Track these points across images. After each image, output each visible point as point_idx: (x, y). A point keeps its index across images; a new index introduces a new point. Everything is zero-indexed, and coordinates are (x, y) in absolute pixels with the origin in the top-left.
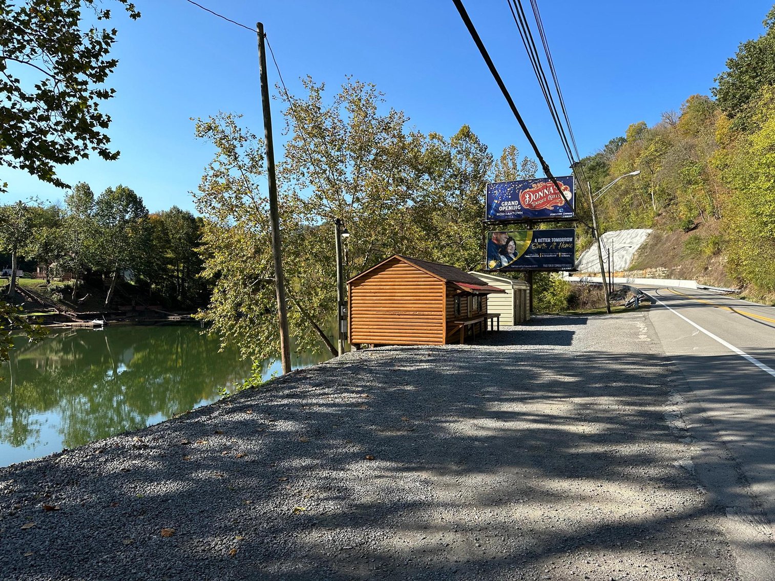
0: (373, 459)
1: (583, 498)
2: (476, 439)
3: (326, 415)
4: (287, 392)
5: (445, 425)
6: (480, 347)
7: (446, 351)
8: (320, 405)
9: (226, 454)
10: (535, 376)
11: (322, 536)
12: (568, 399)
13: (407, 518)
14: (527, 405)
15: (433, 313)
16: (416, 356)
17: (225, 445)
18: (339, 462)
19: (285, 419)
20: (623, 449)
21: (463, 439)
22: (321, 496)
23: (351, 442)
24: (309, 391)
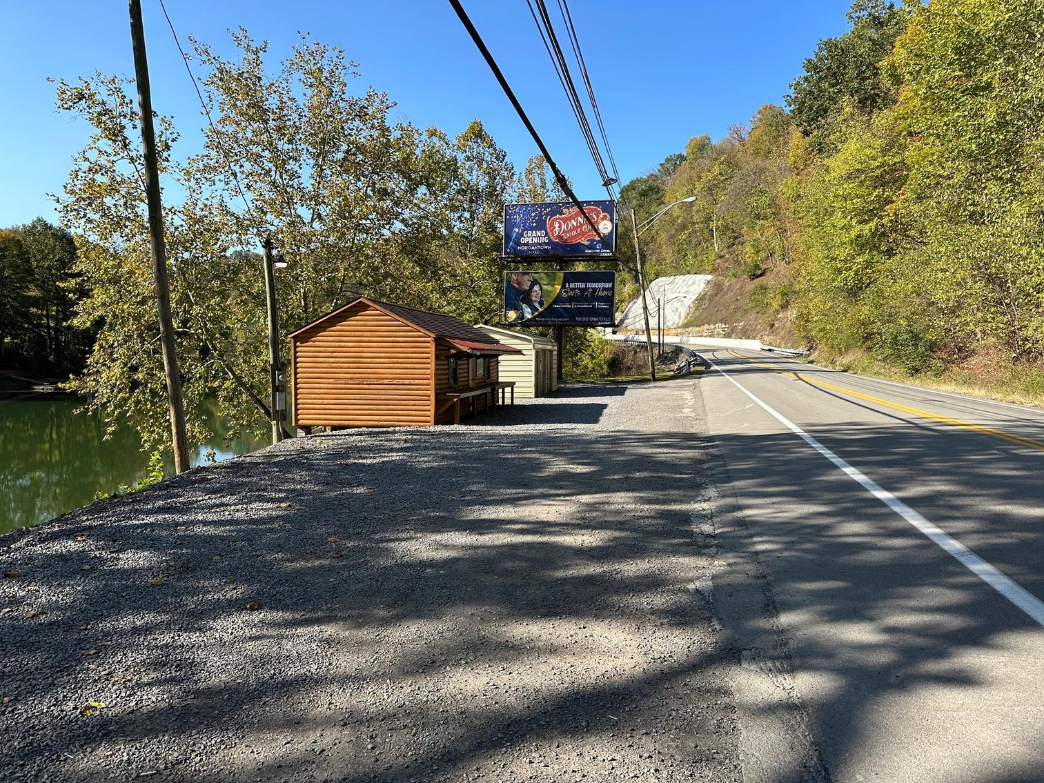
0: (257, 609)
1: (553, 650)
2: (431, 564)
3: (208, 540)
4: (160, 503)
5: (392, 545)
6: (481, 427)
7: (433, 434)
8: (205, 523)
10: (539, 466)
11: (112, 755)
12: (572, 498)
13: (275, 708)
14: (517, 509)
15: (416, 382)
16: (386, 443)
17: (14, 596)
18: (197, 618)
19: (138, 548)
20: (626, 568)
21: (410, 565)
22: (144, 679)
23: (232, 582)
24: (197, 501)
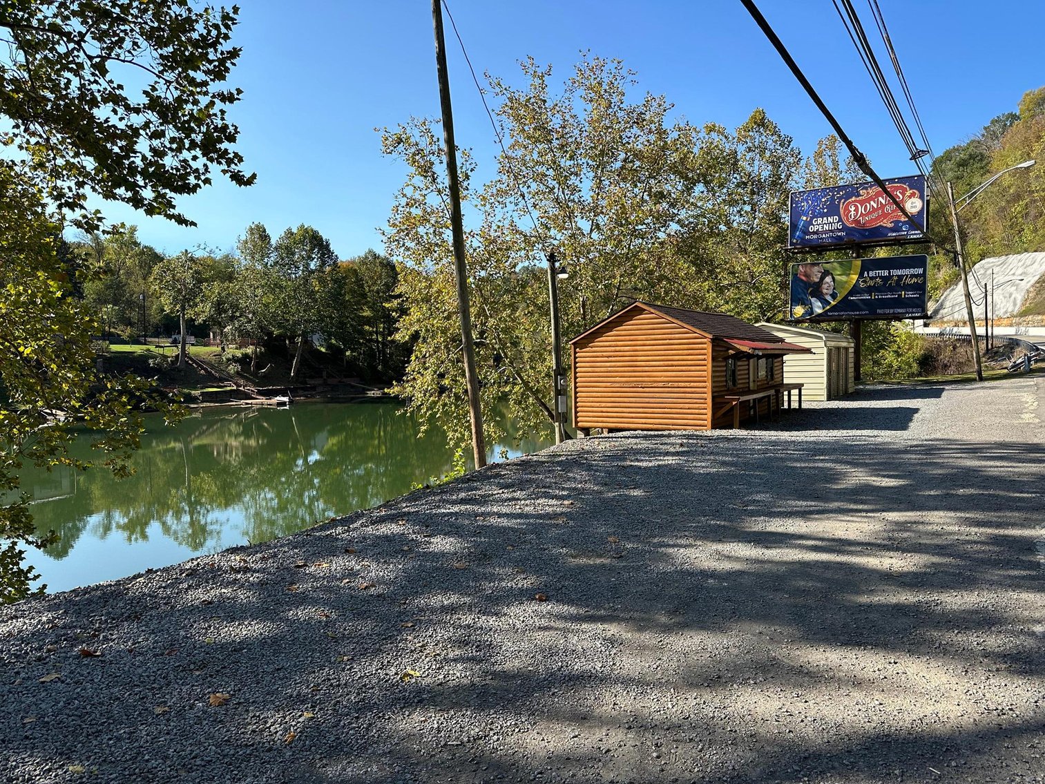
0: (545, 601)
1: (857, 683)
2: (713, 574)
3: (503, 531)
4: (462, 495)
5: (671, 550)
6: (764, 433)
7: (710, 439)
8: (500, 515)
9: (348, 582)
10: (834, 477)
11: (426, 721)
12: (879, 514)
13: (563, 700)
14: (809, 523)
15: (692, 384)
16: (661, 446)
17: (352, 569)
18: (493, 603)
19: (445, 535)
20: (949, 600)
21: (691, 574)
22: (451, 655)
23: (523, 572)
24: (492, 495)
